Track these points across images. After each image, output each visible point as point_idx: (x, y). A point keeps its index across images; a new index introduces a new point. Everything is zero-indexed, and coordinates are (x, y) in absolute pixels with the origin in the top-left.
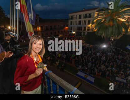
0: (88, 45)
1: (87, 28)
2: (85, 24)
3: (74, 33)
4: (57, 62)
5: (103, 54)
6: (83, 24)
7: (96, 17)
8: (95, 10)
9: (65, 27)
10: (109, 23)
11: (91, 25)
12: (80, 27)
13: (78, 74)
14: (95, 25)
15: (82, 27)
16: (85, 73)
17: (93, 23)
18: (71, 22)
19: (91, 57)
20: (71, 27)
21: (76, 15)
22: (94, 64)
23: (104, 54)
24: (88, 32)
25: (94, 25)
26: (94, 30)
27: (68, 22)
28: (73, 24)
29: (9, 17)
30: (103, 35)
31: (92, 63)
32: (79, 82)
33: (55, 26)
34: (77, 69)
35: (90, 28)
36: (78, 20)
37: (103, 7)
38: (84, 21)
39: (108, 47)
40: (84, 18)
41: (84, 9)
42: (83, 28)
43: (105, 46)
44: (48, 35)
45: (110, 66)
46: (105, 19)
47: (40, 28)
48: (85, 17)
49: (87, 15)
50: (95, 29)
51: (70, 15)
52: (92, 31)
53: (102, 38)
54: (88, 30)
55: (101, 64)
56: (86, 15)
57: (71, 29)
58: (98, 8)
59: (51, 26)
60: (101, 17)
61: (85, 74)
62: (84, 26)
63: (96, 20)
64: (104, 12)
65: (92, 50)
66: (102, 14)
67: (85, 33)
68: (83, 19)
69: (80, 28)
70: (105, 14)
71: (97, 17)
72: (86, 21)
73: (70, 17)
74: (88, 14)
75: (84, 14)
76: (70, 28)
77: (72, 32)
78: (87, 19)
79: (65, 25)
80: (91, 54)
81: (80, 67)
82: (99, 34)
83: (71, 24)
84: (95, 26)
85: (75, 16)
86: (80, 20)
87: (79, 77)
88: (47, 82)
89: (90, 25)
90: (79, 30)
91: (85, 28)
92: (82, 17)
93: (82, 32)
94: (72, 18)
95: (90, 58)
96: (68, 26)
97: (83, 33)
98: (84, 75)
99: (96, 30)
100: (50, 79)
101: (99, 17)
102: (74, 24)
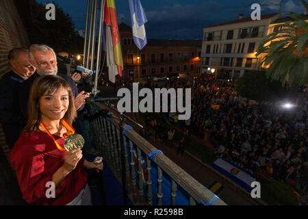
0: (246, 99)
1: (245, 61)
2: (242, 52)
3: (213, 71)
4: (169, 133)
5: (283, 125)
6: (236, 51)
7: (270, 35)
8: (270, 20)
9: (193, 56)
10: (304, 50)
11: (256, 55)
12: (227, 59)
13: (216, 163)
14: (266, 54)
15: (232, 59)
16: (233, 164)
17: (261, 50)
18: (209, 47)
19: (249, 129)
20: (208, 58)
21: (222, 32)
22: (256, 146)
23: (286, 125)
24: (246, 71)
25: (262, 55)
26: (263, 66)
27: (201, 46)
28: (211, 51)
29: (81, 35)
30: (287, 78)
31: (252, 143)
32: (216, 182)
33: (171, 55)
34: (216, 152)
35: (254, 61)
36: (225, 41)
37: (292, 13)
38: (240, 44)
39: (297, 109)
40: (238, 38)
41: (241, 17)
42: (235, 61)
43: (288, 106)
44: (154, 72)
45: (299, 155)
46: (295, 40)
47: (138, 58)
48: (244, 34)
49: (248, 31)
50: (266, 64)
51: (207, 31)
52: (256, 69)
53: (283, 85)
54: (248, 65)
55: (276, 147)
56: (245, 30)
57: (207, 63)
58: (276, 14)
59: (162, 55)
60: (283, 36)
61: (233, 167)
62: (239, 57)
63: (269, 43)
64: (292, 23)
65: (255, 112)
66: (287, 28)
67: (239, 72)
68: (236, 41)
69: (227, 61)
70: (296, 28)
71: (274, 35)
72: (244, 44)
73: (207, 36)
74: (251, 28)
75: (240, 29)
76: (205, 59)
77: (209, 69)
78: (248, 41)
79: (193, 53)
80: (251, 121)
81: (222, 149)
82: (275, 77)
83: (208, 51)
84: (266, 56)
85: (217, 34)
86: (230, 41)
87: (217, 172)
88: (152, 173)
89: (253, 55)
90: (226, 64)
91: (240, 60)
92: (236, 34)
93: (231, 71)
94: (211, 37)
95: (249, 132)
96: (199, 56)
97: (235, 71)
98: (231, 168)
99: (268, 67)
100: (159, 168)
101: (278, 35)
102: (216, 51)
